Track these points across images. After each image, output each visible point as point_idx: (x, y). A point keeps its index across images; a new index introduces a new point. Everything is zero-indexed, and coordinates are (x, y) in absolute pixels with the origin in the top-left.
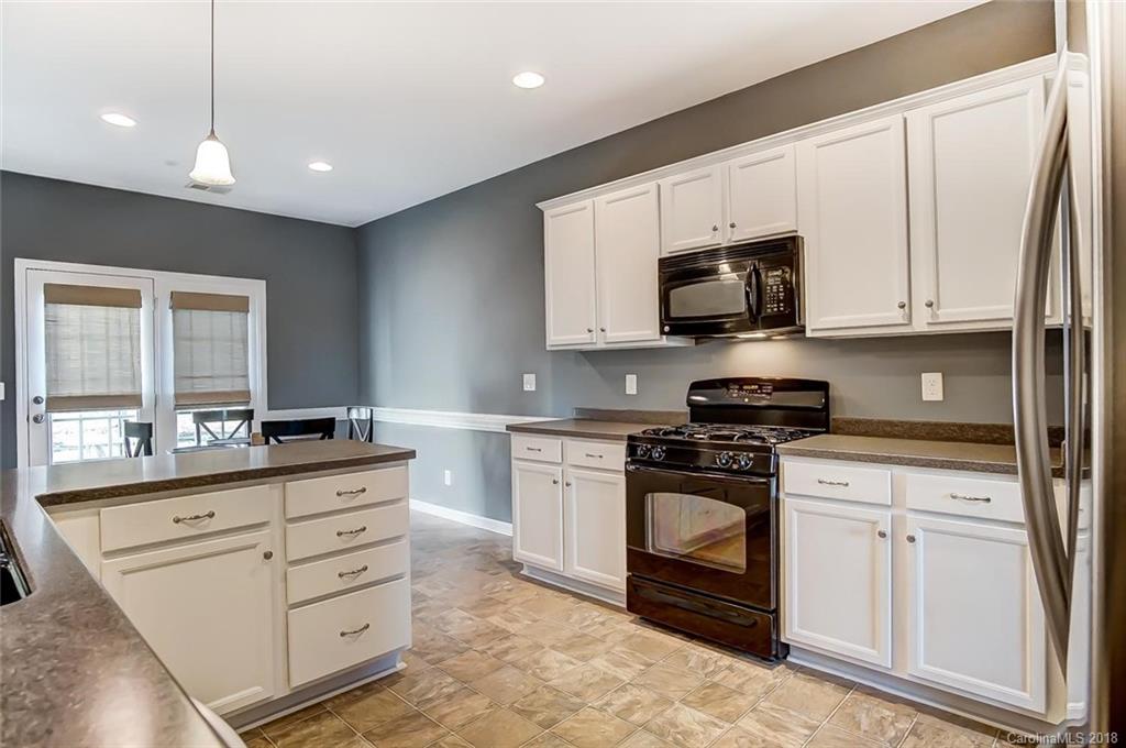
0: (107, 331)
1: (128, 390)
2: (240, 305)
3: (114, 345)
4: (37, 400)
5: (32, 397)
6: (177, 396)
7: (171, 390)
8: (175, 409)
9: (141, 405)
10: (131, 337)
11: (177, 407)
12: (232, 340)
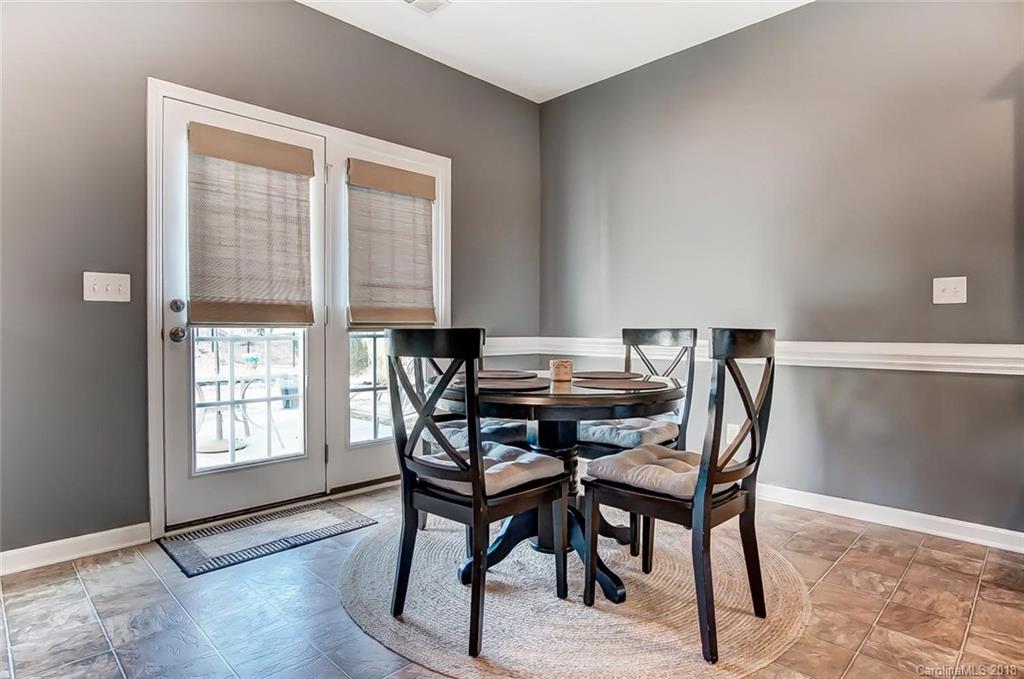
0: (269, 207)
1: (294, 298)
2: (423, 188)
3: (277, 226)
4: (176, 306)
5: (169, 299)
6: (354, 311)
7: (344, 302)
8: (350, 329)
9: (313, 321)
10: (299, 218)
11: (353, 326)
12: (414, 237)
